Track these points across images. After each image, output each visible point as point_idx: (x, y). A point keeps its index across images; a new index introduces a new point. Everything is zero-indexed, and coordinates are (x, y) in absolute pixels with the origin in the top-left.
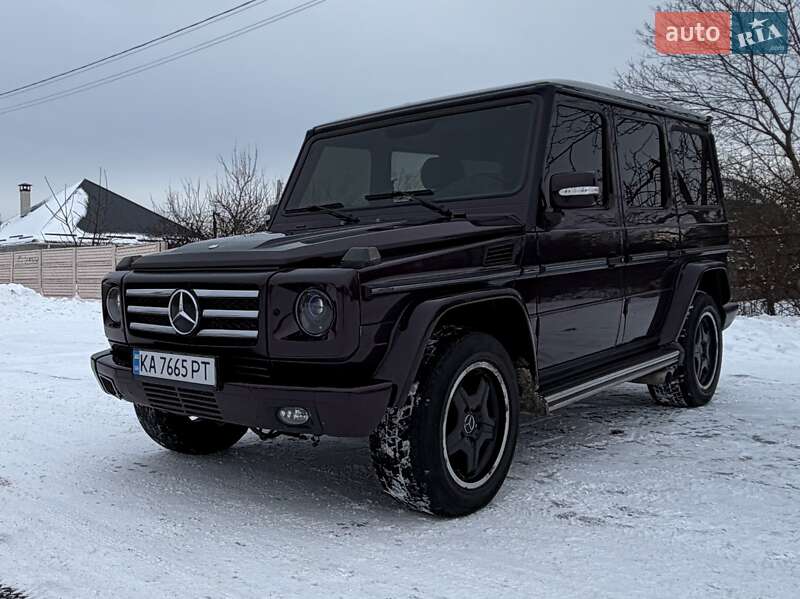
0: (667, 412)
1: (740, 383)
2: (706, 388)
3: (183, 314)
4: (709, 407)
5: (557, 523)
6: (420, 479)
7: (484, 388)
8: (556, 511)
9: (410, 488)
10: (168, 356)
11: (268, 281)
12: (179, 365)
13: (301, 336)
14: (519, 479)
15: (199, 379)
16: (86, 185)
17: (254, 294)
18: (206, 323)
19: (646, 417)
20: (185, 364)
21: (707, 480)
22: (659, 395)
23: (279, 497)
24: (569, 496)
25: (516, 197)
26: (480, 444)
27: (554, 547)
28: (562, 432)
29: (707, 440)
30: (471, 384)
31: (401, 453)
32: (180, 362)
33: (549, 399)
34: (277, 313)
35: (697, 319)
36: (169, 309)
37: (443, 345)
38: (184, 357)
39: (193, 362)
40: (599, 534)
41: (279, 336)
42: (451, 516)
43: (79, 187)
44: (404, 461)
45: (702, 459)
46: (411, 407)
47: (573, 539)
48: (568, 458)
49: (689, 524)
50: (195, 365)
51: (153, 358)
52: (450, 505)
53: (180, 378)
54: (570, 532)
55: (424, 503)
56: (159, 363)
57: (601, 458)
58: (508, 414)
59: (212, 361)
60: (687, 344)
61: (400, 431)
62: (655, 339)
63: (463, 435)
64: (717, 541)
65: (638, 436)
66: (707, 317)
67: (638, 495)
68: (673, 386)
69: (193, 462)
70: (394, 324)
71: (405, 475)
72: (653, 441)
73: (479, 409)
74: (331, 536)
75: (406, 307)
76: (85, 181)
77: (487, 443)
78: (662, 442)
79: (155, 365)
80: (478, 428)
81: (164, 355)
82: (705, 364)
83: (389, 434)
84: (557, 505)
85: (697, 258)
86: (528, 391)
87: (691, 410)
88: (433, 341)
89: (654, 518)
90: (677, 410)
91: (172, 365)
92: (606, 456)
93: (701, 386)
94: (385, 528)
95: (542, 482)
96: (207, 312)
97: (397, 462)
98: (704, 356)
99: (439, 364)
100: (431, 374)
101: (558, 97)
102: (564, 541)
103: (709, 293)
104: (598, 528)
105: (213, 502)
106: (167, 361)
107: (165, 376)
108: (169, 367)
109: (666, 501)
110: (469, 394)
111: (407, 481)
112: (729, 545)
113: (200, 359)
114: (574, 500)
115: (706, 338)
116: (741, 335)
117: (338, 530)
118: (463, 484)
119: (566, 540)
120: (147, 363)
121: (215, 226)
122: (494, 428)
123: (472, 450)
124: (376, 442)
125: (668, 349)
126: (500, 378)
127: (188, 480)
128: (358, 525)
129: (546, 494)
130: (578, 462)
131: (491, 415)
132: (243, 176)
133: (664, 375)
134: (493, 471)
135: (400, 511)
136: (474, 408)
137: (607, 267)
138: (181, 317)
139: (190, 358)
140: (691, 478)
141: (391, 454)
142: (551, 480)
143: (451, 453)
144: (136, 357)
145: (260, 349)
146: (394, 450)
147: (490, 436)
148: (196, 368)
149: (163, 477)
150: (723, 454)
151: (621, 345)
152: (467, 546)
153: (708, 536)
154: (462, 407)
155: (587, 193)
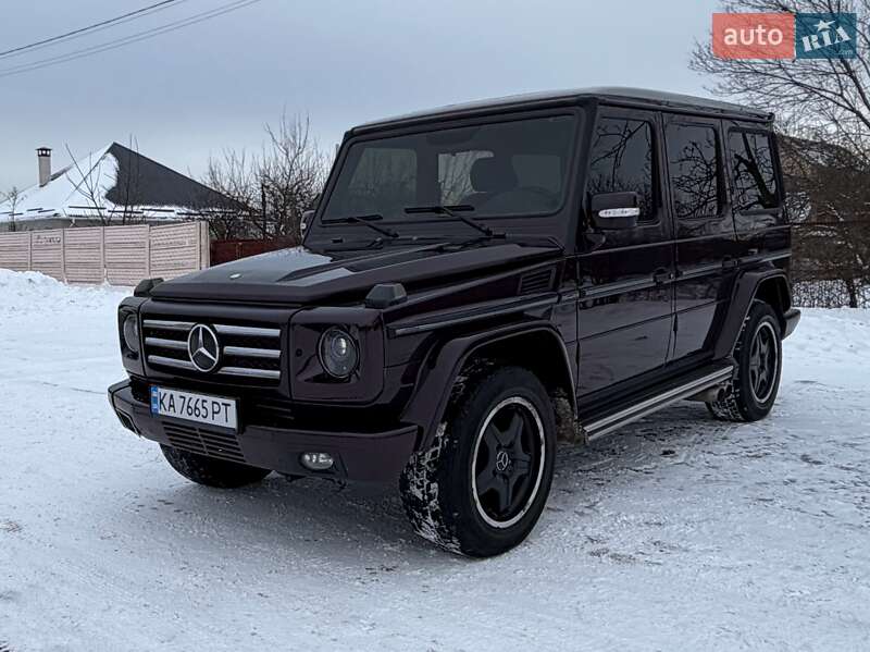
0: (723, 428)
1: (804, 391)
2: (763, 401)
3: (203, 350)
4: (766, 420)
5: (588, 562)
6: (449, 521)
7: (517, 422)
8: (590, 547)
9: (439, 530)
10: (188, 395)
11: (290, 320)
12: (199, 405)
13: (324, 378)
14: (559, 510)
15: (219, 421)
16: (116, 150)
17: (276, 332)
18: (228, 360)
19: (701, 434)
20: (205, 404)
21: (746, 508)
22: (715, 409)
23: (310, 538)
24: (606, 529)
25: (555, 217)
26: (513, 481)
27: (580, 590)
28: (614, 452)
29: (756, 461)
30: (502, 420)
31: (430, 495)
32: (200, 402)
33: (588, 428)
34: (299, 353)
35: (754, 330)
36: (188, 343)
37: (473, 382)
38: (205, 398)
39: (214, 403)
40: (627, 574)
41: (302, 378)
42: (483, 556)
43: (108, 152)
44: (432, 503)
45: (747, 482)
46: (439, 448)
47: (602, 579)
48: (615, 484)
49: (716, 559)
50: (215, 405)
51: (172, 396)
52: (481, 545)
53: (200, 419)
54: (599, 571)
55: (454, 545)
56: (178, 403)
57: (646, 484)
58: (543, 448)
59: (233, 403)
60: (742, 358)
61: (428, 473)
62: (710, 353)
63: (495, 473)
64: (740, 579)
65: (688, 456)
66: (765, 326)
67: (675, 527)
68: (729, 401)
69: (221, 498)
70: (421, 363)
71: (435, 517)
72: (704, 462)
73: (511, 445)
74: (357, 583)
75: (434, 345)
76: (115, 144)
77: (521, 479)
78: (712, 464)
79: (175, 403)
80: (512, 464)
81: (184, 394)
82: (763, 376)
83: (418, 477)
84: (592, 541)
85: (755, 267)
86: (567, 422)
87: (748, 425)
88: (463, 379)
89: (684, 553)
90: (733, 425)
91: (192, 405)
92: (652, 481)
93: (758, 399)
94: (414, 572)
95: (582, 514)
96: (228, 349)
97: (425, 505)
98: (762, 367)
99: (467, 403)
100: (459, 414)
101: (601, 110)
102: (591, 582)
103: (767, 302)
104: (627, 566)
105: (239, 546)
106: (187, 400)
107: (185, 416)
108: (189, 407)
109: (701, 532)
110: (501, 431)
111: (437, 523)
112: (750, 583)
113: (220, 400)
114: (611, 535)
115: (765, 348)
116: (814, 335)
117: (365, 574)
118: (495, 524)
119: (595, 580)
120: (166, 401)
121: (264, 199)
122: (529, 463)
123: (504, 489)
124: (405, 484)
125: (722, 364)
126: (534, 413)
127: (215, 520)
128: (387, 570)
129: (583, 529)
130: (623, 489)
131: (526, 449)
132: (293, 147)
133: (717, 391)
134: (527, 508)
135: (432, 552)
136: (508, 443)
137: (655, 284)
138: (201, 353)
139: (210, 399)
140: (731, 506)
141: (420, 496)
142: (591, 511)
143: (482, 492)
144: (154, 394)
145: (283, 390)
146: (423, 492)
147: (525, 471)
148: (216, 410)
149: (189, 516)
150: (769, 477)
151: (671, 363)
152: (494, 590)
153: (732, 573)
154: (492, 446)
155: (627, 215)
